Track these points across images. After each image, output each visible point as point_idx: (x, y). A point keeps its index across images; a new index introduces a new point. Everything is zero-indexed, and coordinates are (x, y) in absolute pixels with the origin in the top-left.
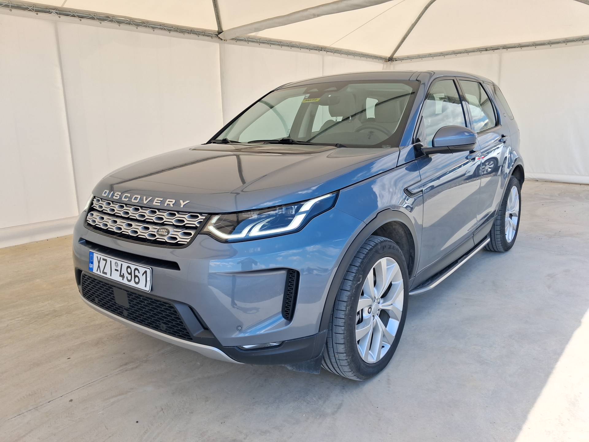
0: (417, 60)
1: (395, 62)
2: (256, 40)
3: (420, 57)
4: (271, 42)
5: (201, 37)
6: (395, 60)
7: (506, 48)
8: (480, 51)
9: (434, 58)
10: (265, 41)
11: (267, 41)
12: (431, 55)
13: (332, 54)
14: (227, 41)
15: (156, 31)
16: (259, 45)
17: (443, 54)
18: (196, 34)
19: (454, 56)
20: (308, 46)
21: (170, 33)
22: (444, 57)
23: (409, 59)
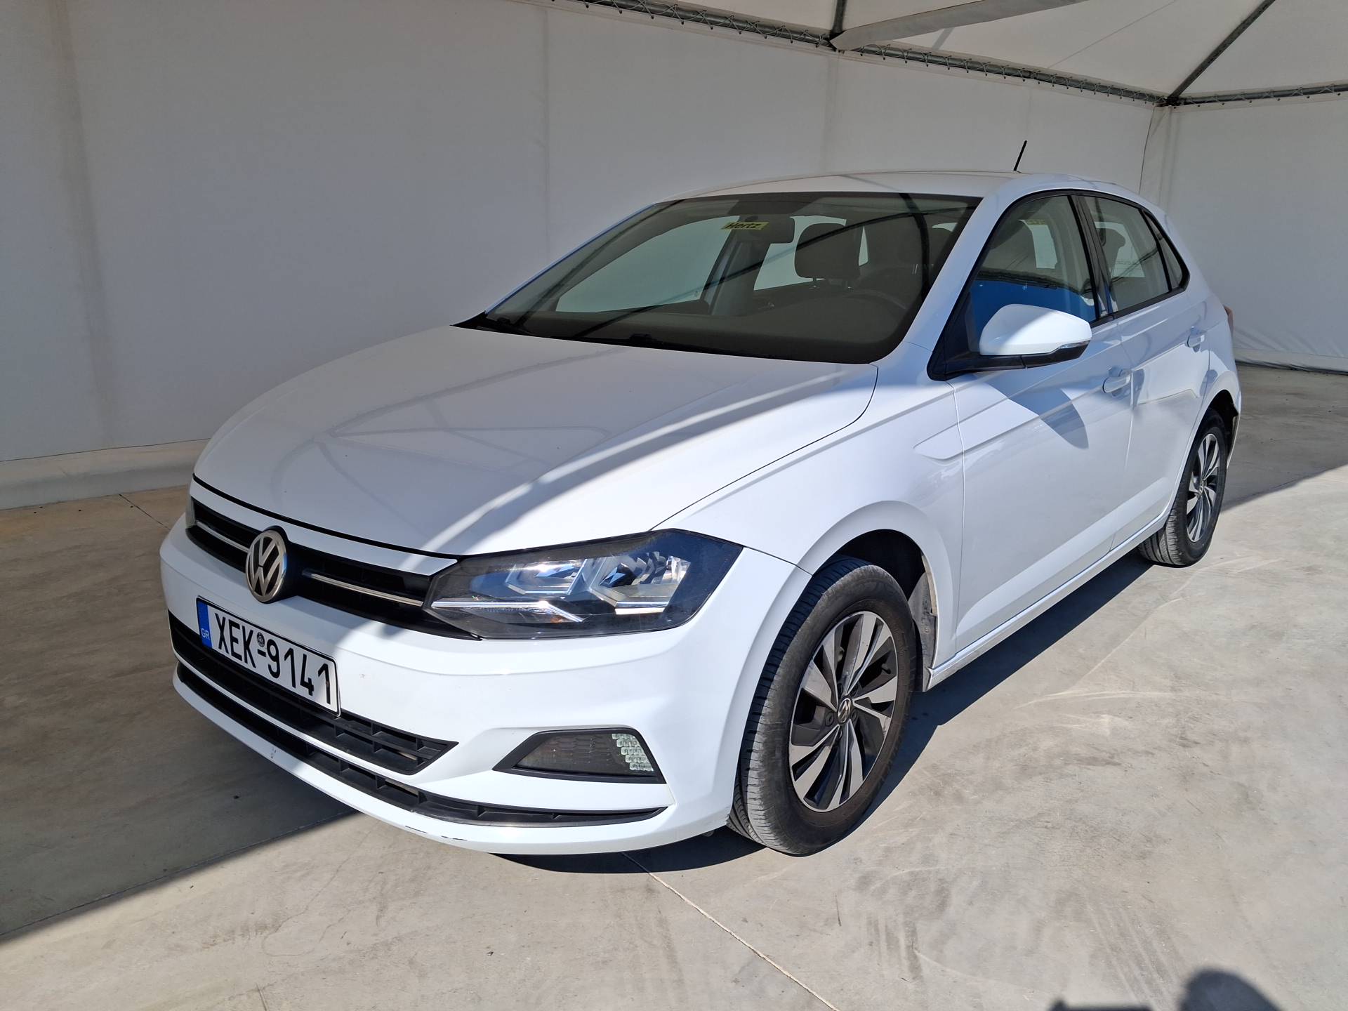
0: (1238, 103)
1: (1182, 108)
2: (901, 53)
3: (1247, 96)
4: (930, 58)
5: (796, 43)
6: (1183, 102)
9: (1281, 98)
10: (917, 56)
11: (921, 54)
12: (1275, 94)
13: (1050, 85)
14: (843, 53)
15: (716, 28)
16: (906, 62)
17: (1304, 92)
18: (788, 37)
19: (1333, 94)
20: (1003, 67)
21: (740, 33)
22: (1308, 97)
23: (1220, 101)
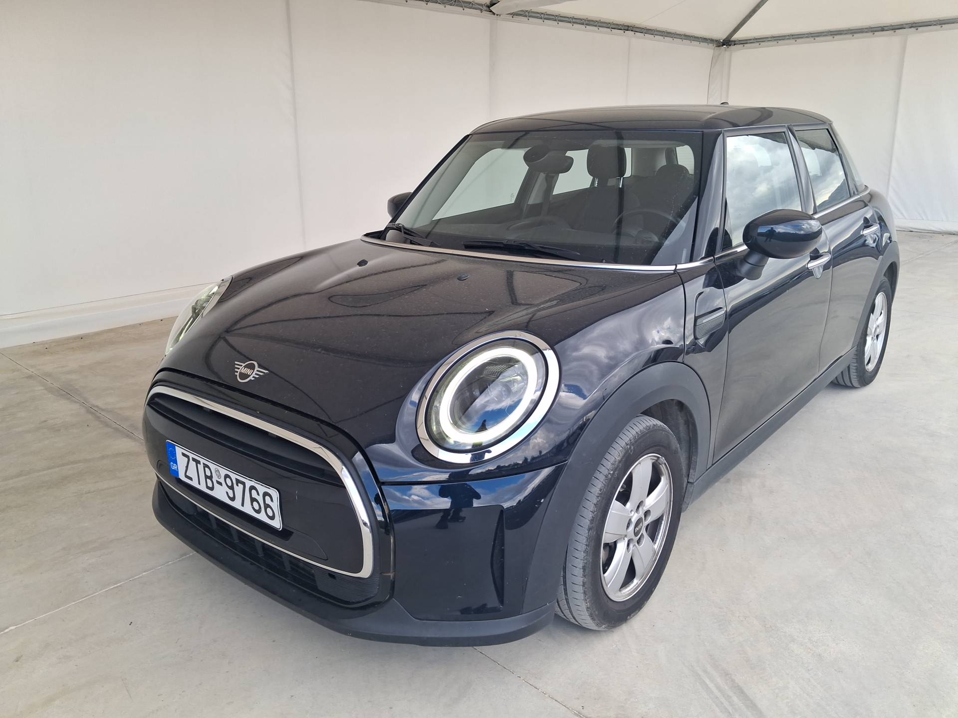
0: (769, 43)
1: (732, 47)
2: (539, 15)
3: (774, 39)
4: (560, 18)
5: (467, 10)
6: (733, 43)
7: (915, 27)
8: (872, 31)
9: (798, 40)
10: (551, 17)
11: (554, 15)
12: (793, 37)
13: (642, 35)
14: (500, 15)
16: (544, 21)
17: (812, 35)
18: (461, 6)
19: (830, 38)
20: (609, 23)
21: (427, 4)
22: (815, 39)
23: (757, 42)
